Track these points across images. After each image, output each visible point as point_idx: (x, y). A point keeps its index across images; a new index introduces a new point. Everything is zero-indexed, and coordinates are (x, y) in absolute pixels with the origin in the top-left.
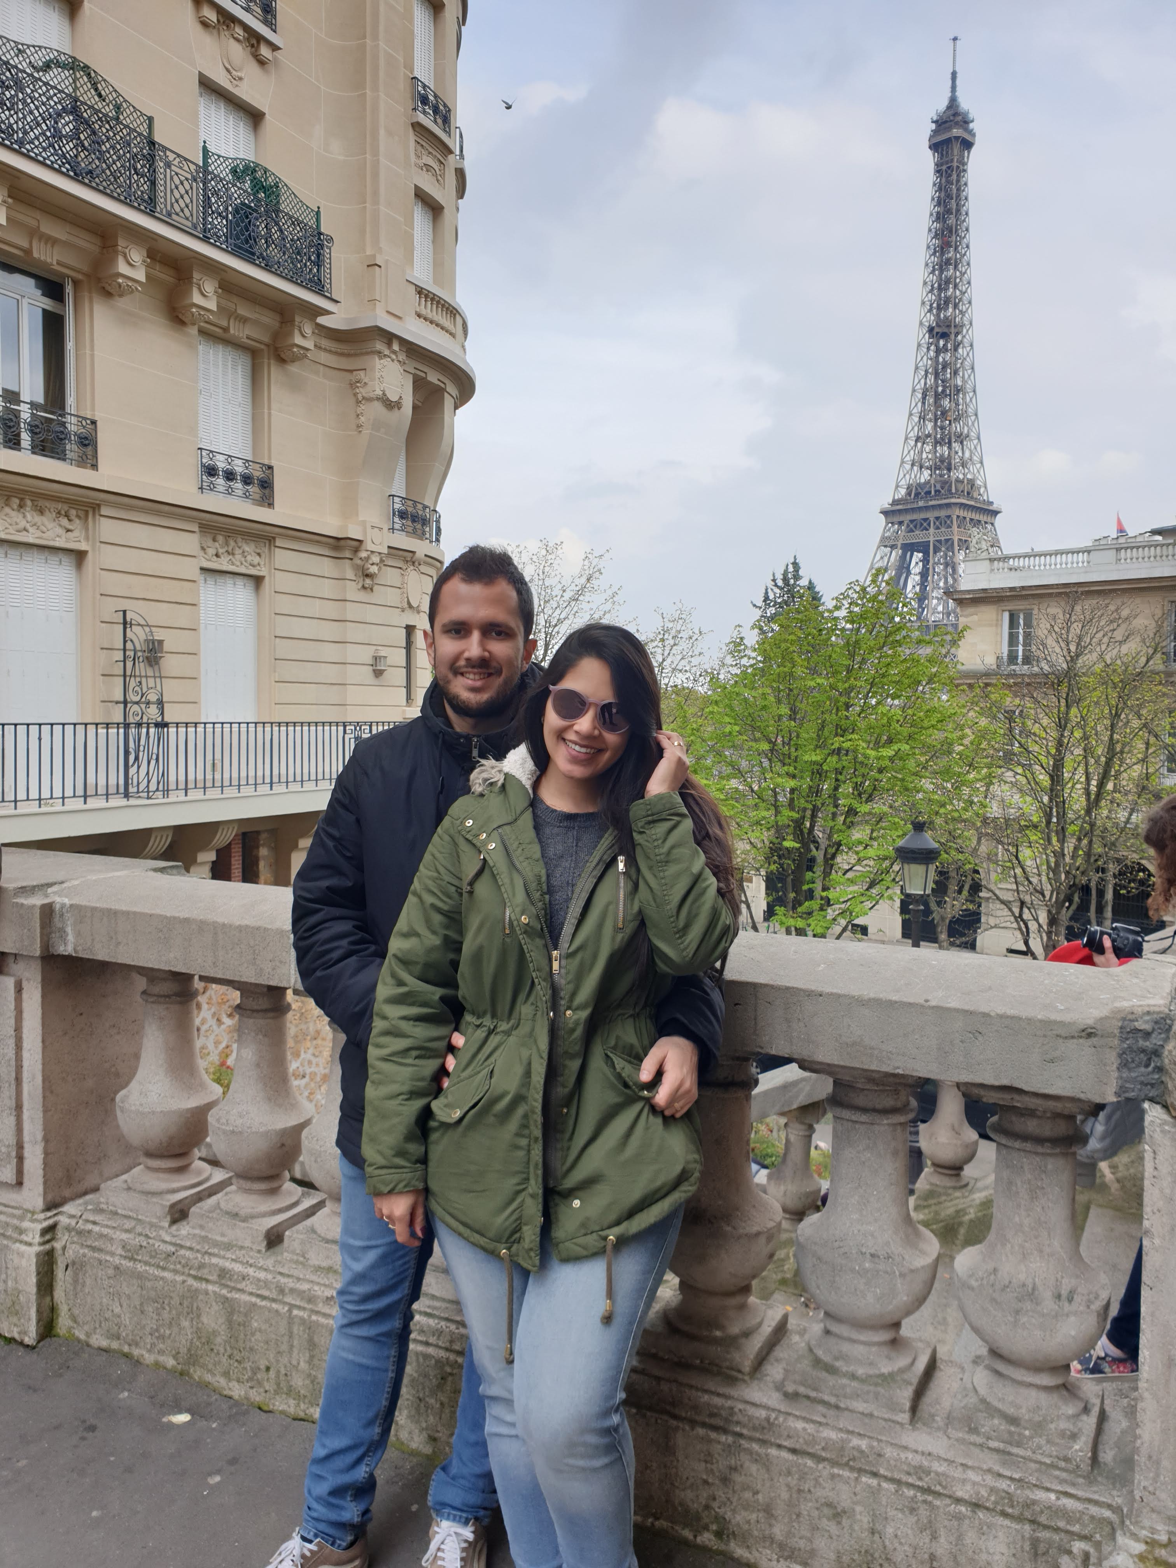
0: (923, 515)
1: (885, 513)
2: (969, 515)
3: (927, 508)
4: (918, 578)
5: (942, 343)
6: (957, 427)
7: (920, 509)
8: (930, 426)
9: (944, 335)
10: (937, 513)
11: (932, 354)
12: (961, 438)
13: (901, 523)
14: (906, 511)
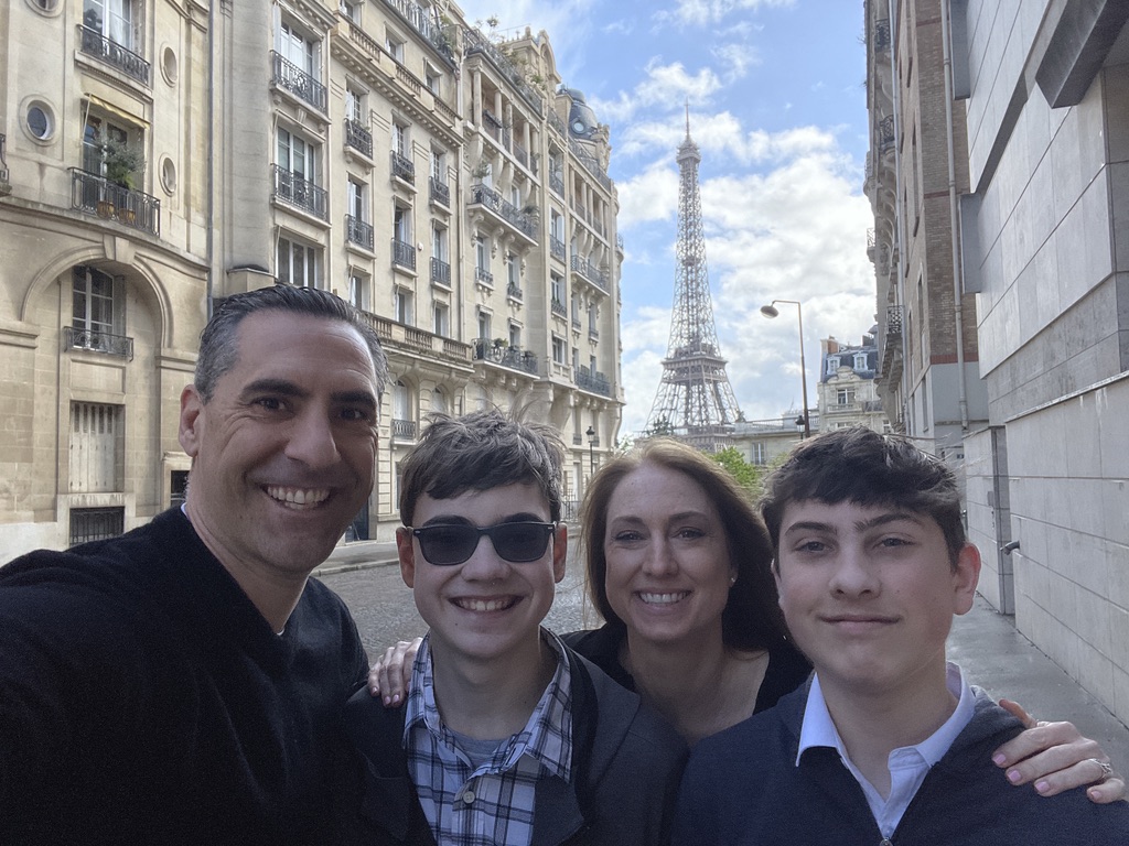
0: (684, 365)
1: (664, 364)
2: (711, 365)
3: (686, 361)
4: (684, 401)
5: (689, 268)
6: (701, 315)
7: (682, 362)
8: (685, 314)
9: (691, 264)
10: (692, 364)
11: (684, 275)
12: (703, 322)
13: (672, 370)
14: (675, 363)
